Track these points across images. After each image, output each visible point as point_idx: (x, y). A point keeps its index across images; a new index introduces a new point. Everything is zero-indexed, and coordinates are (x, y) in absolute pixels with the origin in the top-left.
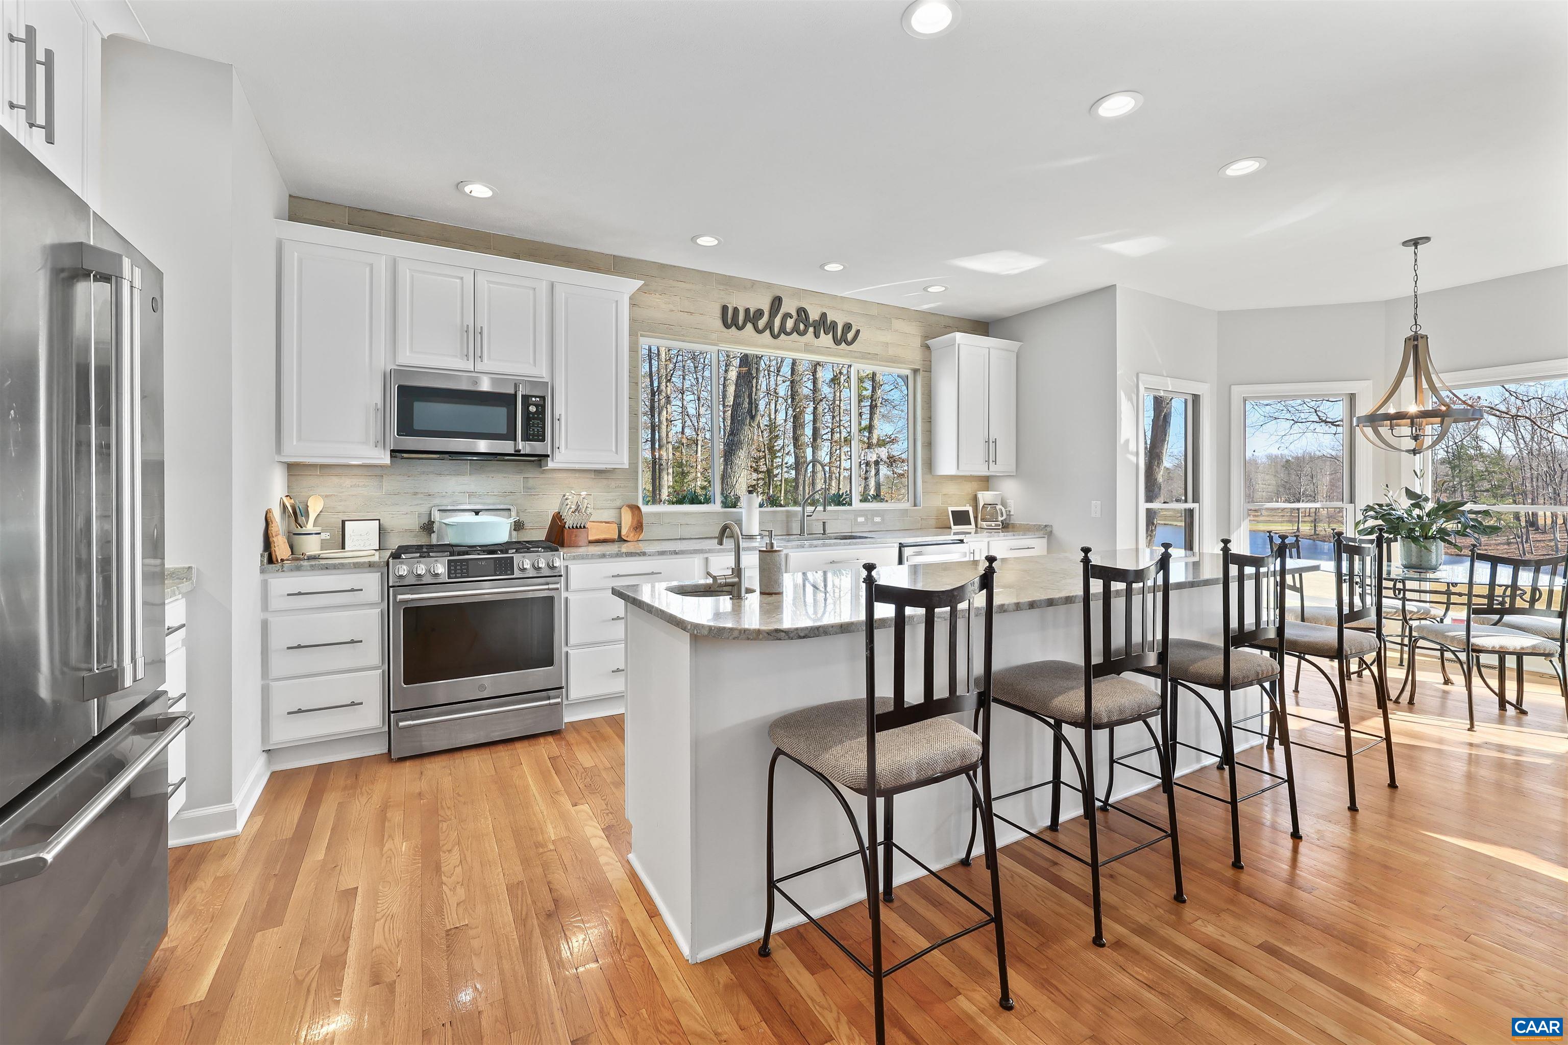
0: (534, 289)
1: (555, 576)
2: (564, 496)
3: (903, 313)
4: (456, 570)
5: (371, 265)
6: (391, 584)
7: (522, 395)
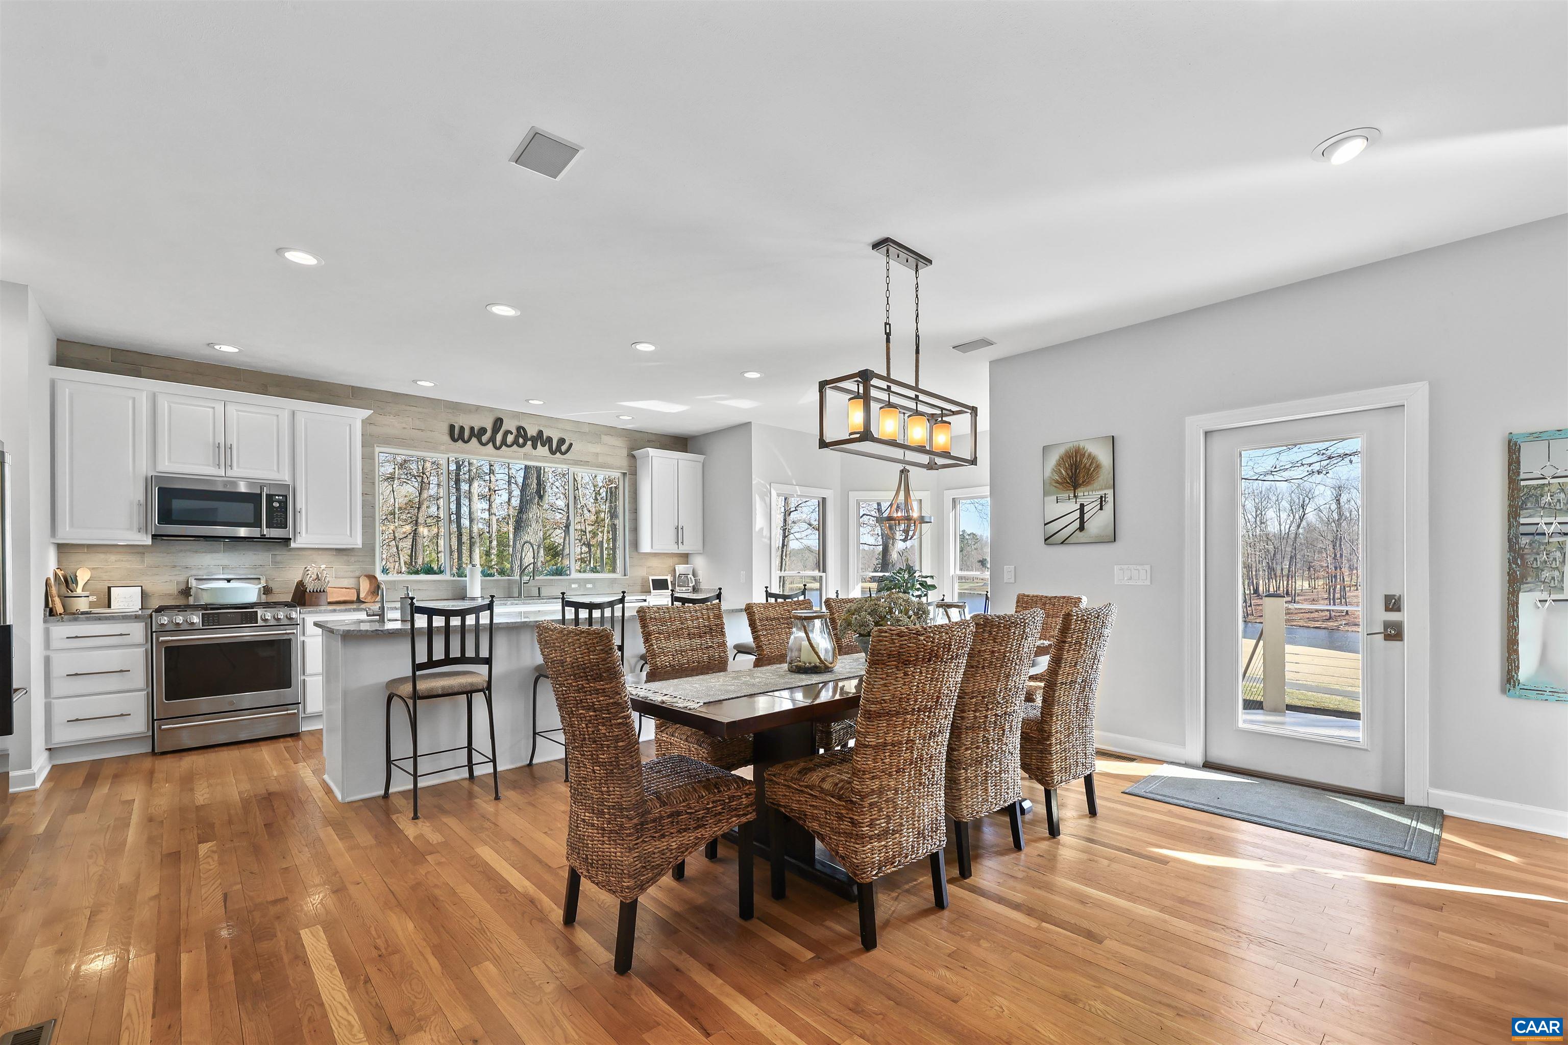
0: (278, 416)
1: (293, 625)
2: (306, 568)
3: (612, 431)
4: (208, 620)
5: (134, 399)
6: (154, 630)
7: (266, 495)
